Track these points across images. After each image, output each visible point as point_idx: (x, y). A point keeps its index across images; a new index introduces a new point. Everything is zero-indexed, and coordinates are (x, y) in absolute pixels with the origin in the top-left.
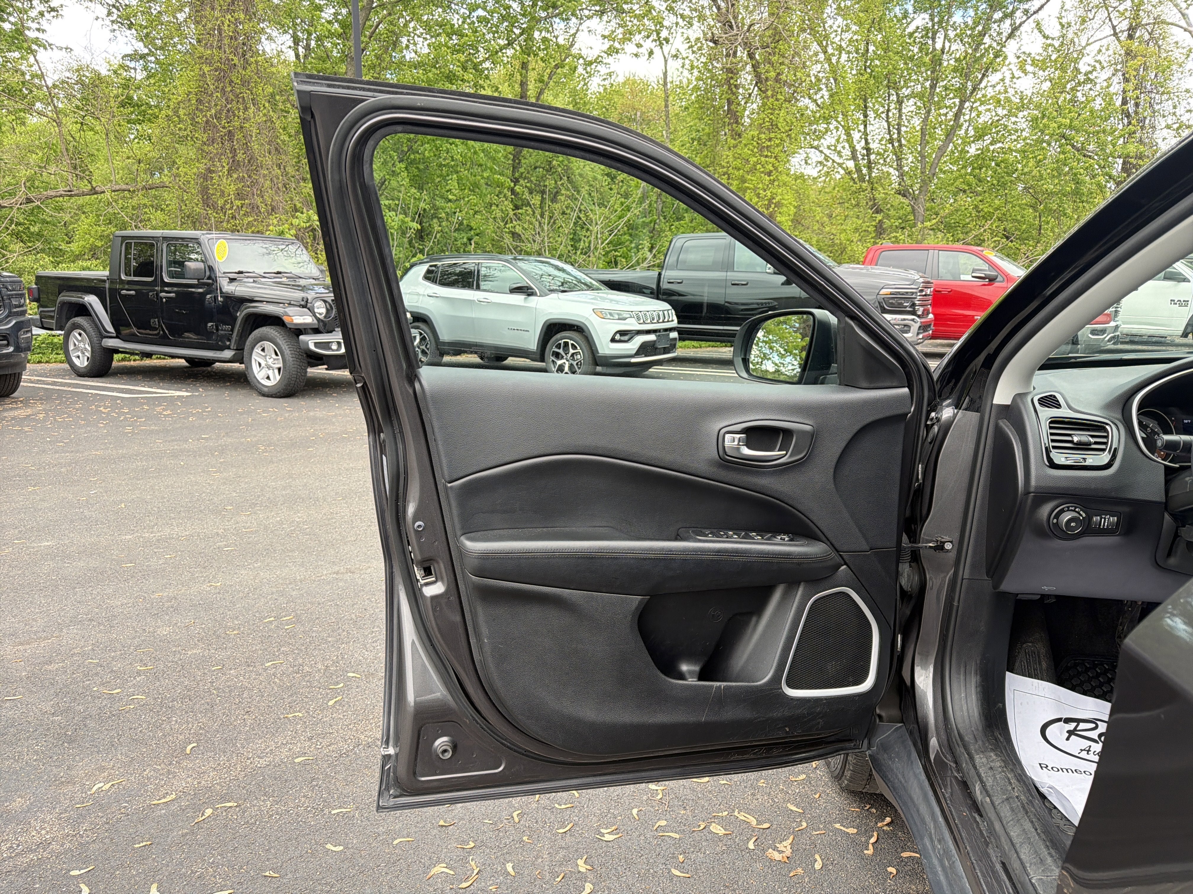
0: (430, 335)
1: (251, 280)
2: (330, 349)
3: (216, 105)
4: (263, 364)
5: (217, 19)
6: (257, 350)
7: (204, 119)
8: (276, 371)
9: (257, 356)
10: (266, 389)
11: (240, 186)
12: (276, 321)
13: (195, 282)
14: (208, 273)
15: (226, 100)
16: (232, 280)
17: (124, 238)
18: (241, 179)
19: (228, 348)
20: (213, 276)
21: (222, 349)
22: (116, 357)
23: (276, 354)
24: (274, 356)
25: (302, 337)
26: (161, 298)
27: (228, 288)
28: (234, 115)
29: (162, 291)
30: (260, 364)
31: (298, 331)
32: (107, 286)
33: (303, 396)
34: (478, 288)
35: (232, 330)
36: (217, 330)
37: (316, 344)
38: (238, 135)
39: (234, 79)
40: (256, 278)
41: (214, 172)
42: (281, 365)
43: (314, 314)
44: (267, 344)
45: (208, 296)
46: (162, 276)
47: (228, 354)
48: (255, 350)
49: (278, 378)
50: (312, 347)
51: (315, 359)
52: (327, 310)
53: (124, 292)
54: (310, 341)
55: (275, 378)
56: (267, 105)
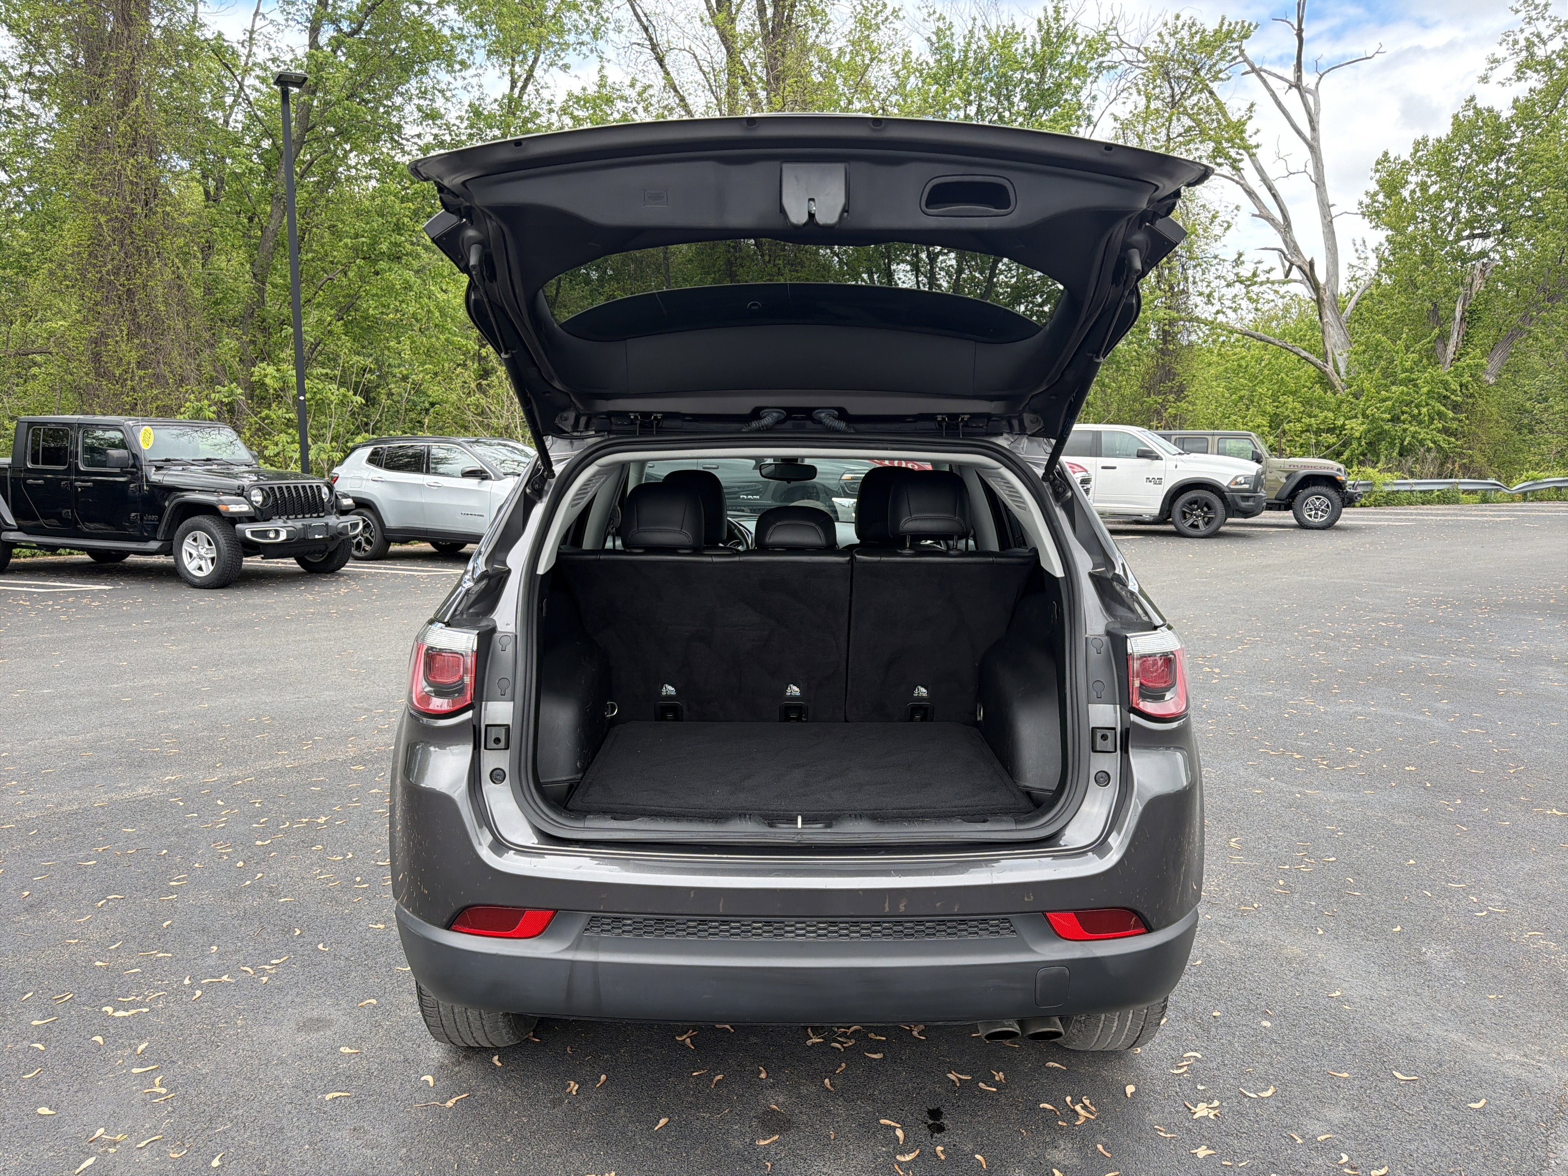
0: (375, 522)
1: (180, 468)
2: (268, 537)
3: (113, 259)
4: (195, 554)
5: (116, 162)
6: (188, 540)
7: (99, 276)
8: (209, 562)
9: (188, 546)
10: (197, 580)
11: (142, 352)
12: (210, 510)
13: (118, 470)
14: (131, 462)
15: (126, 253)
16: (158, 468)
17: (31, 424)
18: (144, 346)
19: (155, 539)
20: (137, 464)
21: (146, 540)
22: (16, 551)
23: (210, 544)
24: (207, 546)
25: (239, 526)
26: (76, 488)
27: (155, 477)
28: (136, 272)
29: (76, 480)
30: (191, 555)
31: (234, 520)
32: (8, 474)
33: (238, 587)
34: (428, 472)
35: (160, 520)
36: (142, 519)
37: (253, 533)
38: (140, 295)
39: (135, 229)
40: (185, 465)
41: (108, 337)
42: (214, 555)
43: (251, 503)
44: (199, 533)
45: (132, 485)
46: (77, 464)
47: (154, 545)
48: (187, 540)
49: (211, 568)
50: (249, 535)
51: (251, 548)
52: (264, 498)
53: (30, 481)
54: (247, 530)
55: (208, 569)
56: (177, 261)
